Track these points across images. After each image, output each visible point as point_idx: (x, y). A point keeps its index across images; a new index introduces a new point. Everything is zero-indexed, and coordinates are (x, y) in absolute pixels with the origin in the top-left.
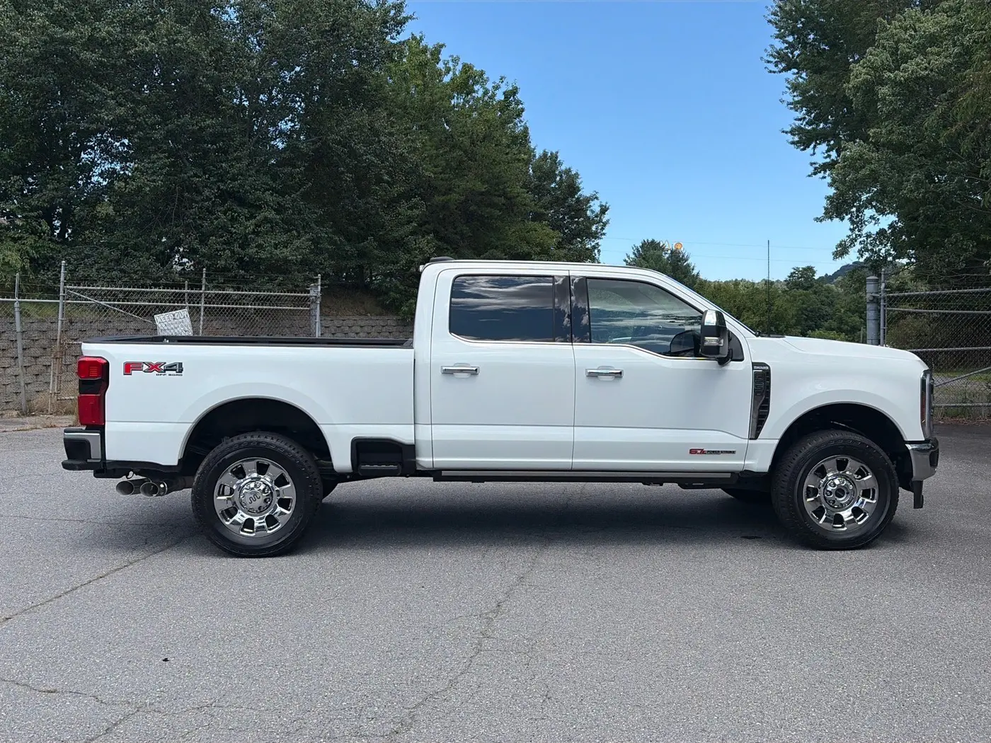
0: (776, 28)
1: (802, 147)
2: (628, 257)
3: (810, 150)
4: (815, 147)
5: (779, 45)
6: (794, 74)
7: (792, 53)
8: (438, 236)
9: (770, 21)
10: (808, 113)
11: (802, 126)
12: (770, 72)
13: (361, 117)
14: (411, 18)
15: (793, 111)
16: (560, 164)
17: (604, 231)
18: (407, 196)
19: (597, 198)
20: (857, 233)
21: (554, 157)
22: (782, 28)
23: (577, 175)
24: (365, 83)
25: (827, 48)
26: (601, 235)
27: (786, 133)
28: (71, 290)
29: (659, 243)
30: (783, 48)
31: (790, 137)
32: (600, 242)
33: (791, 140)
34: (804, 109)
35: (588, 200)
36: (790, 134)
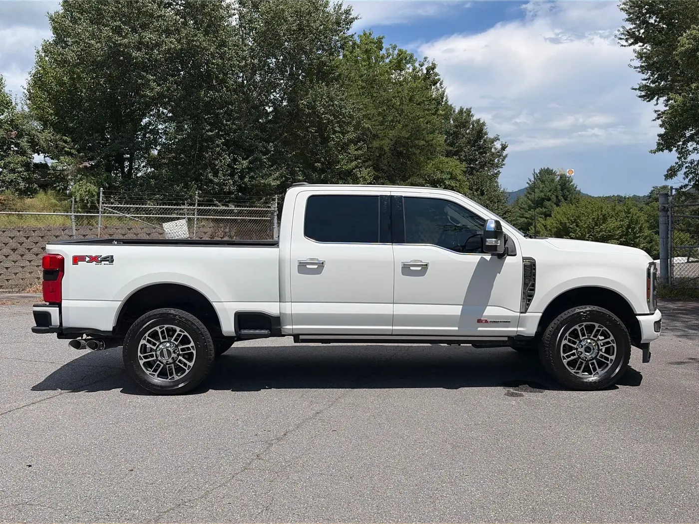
0: (627, 13)
1: (648, 100)
2: (530, 181)
3: (654, 101)
4: (658, 99)
5: (629, 26)
6: (640, 46)
7: (638, 31)
8: (376, 168)
9: (622, 9)
10: (652, 74)
11: (648, 84)
12: (622, 45)
13: (322, 88)
14: (356, 18)
15: (640, 74)
16: (472, 116)
17: (504, 162)
18: (355, 142)
19: (499, 140)
20: (683, 160)
21: (469, 111)
22: (630, 13)
23: (484, 124)
24: (325, 65)
25: (664, 26)
26: (502, 165)
27: (636, 89)
28: (107, 207)
29: (552, 170)
30: (632, 28)
31: (639, 93)
32: (500, 169)
33: (639, 95)
34: (649, 72)
35: (492, 141)
36: (638, 91)
